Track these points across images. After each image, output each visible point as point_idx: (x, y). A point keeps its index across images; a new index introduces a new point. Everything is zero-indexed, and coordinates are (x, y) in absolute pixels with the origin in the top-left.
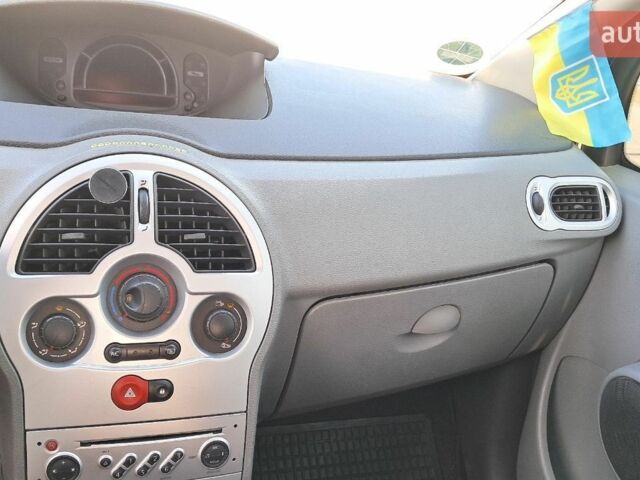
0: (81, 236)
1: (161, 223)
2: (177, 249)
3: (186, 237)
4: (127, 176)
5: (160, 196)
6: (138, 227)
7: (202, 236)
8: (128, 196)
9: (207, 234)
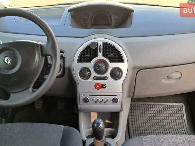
0: (89, 55)
1: (104, 53)
2: (107, 58)
3: (109, 55)
4: (97, 43)
5: (104, 47)
6: (99, 53)
7: (112, 55)
8: (97, 47)
9: (113, 54)
